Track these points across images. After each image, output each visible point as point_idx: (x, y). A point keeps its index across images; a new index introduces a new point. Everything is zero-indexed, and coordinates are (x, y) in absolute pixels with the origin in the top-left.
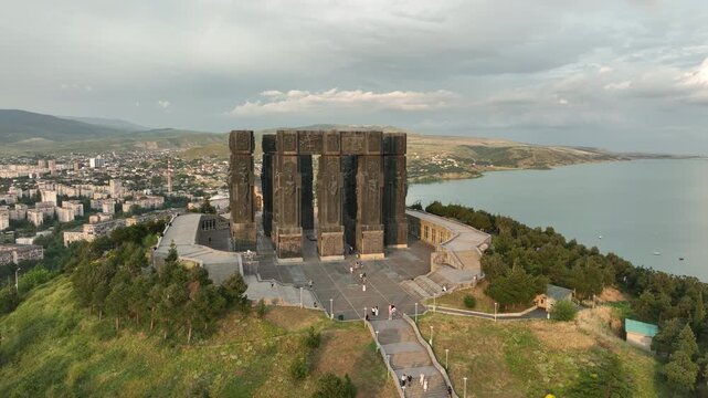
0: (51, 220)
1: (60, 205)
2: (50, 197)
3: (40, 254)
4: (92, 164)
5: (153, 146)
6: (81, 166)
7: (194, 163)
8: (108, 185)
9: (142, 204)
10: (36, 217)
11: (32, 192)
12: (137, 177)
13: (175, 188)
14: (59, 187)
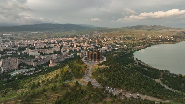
0: (75, 50)
1: (77, 47)
2: (75, 46)
3: (74, 57)
4: (83, 38)
5: (96, 32)
6: (81, 38)
7: (103, 38)
8: (85, 43)
9: (91, 48)
10: (73, 50)
11: (73, 44)
12: (91, 42)
13: (97, 44)
14: (77, 44)
